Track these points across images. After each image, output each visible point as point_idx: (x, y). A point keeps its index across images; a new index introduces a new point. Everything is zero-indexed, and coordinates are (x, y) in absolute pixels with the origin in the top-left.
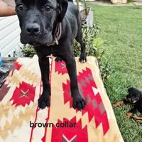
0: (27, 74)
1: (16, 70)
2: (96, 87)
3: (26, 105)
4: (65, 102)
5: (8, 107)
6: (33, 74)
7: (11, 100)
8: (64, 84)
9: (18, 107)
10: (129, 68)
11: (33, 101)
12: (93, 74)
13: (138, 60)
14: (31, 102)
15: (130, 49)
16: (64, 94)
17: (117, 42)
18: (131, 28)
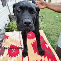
0: (12, 41)
1: (6, 39)
2: (47, 44)
3: (16, 56)
4: (35, 53)
5: (7, 58)
6: (16, 40)
7: (8, 54)
8: (32, 44)
9: (12, 58)
10: (53, 34)
11: (19, 54)
12: (44, 38)
13: (56, 30)
14: (18, 54)
15: (52, 25)
16: (33, 49)
17: (46, 23)
18: (51, 16)
